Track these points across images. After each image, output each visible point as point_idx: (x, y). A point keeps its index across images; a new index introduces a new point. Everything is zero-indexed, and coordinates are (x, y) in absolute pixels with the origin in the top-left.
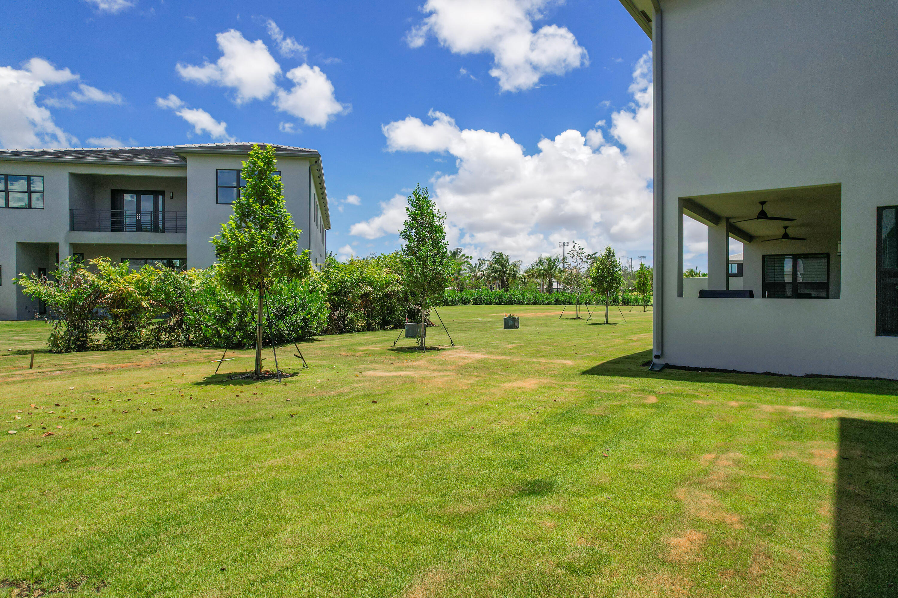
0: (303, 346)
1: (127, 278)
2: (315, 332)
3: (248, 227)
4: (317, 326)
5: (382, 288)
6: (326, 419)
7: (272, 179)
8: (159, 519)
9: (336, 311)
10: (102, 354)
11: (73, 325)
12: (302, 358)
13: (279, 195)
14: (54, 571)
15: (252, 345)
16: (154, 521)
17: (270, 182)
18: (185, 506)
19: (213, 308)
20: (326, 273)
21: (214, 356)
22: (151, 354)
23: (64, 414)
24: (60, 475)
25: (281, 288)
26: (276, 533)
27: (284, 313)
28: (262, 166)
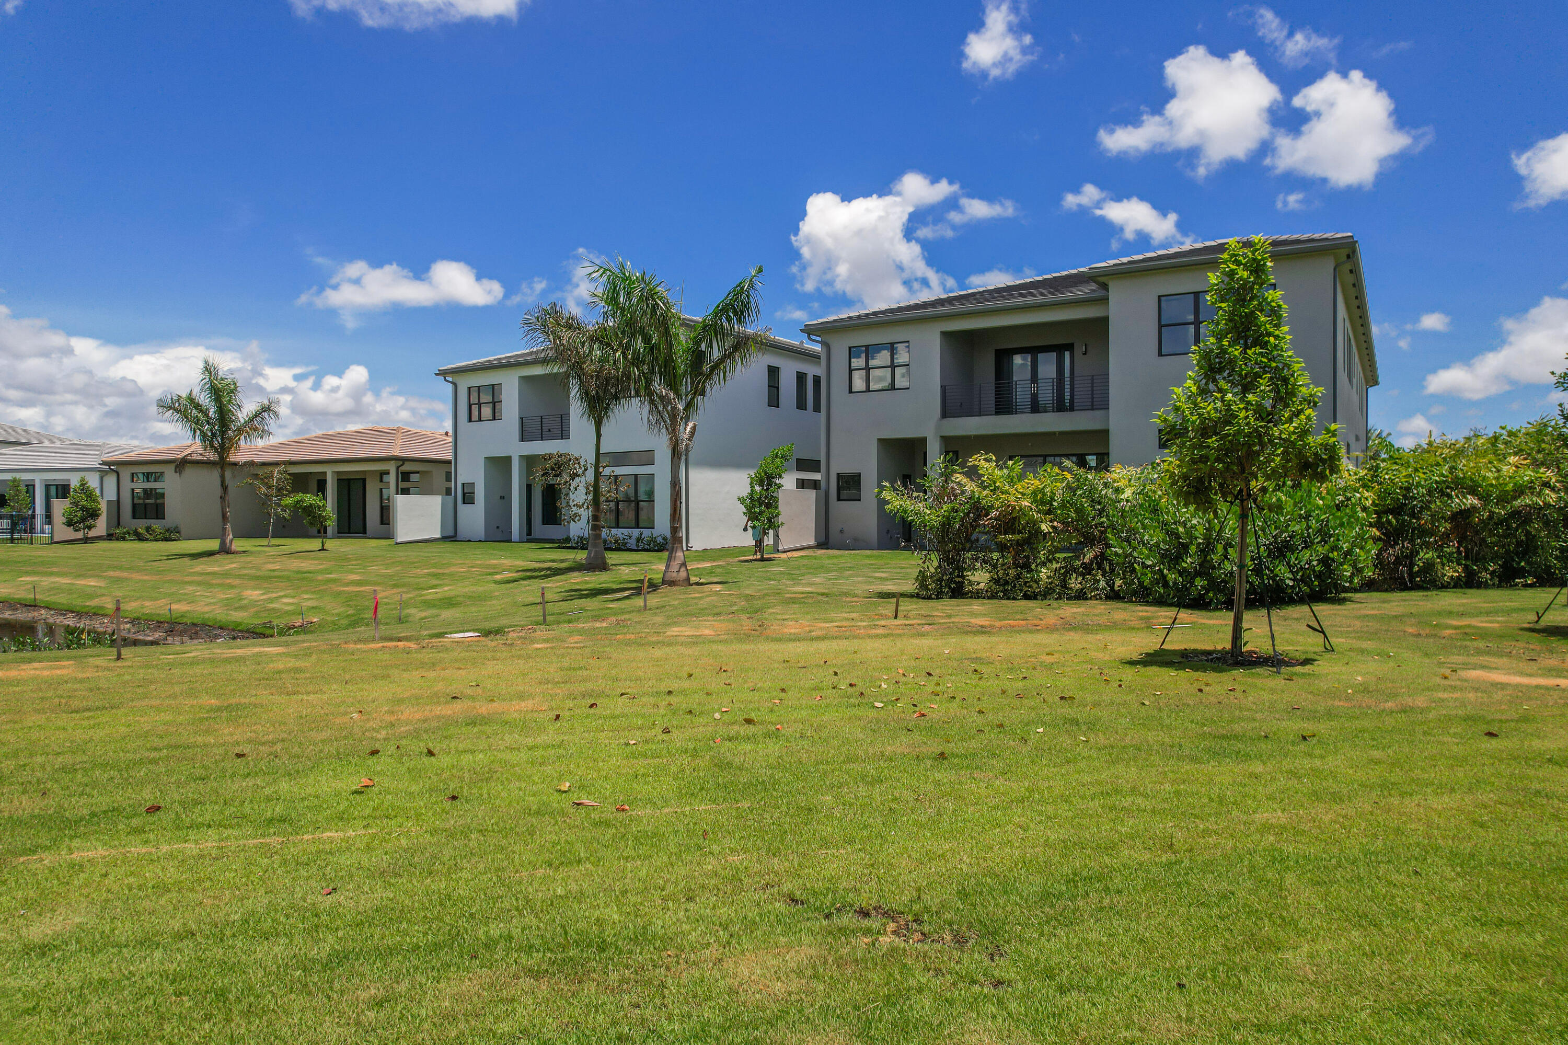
0: (1323, 610)
1: (1019, 486)
2: (1347, 585)
3: (1220, 390)
4: (1353, 574)
5: (1503, 499)
6: (1376, 754)
7: (1265, 299)
8: (1075, 874)
9: (1393, 547)
10: (983, 604)
11: (946, 558)
12: (1323, 632)
13: (1277, 326)
14: (936, 912)
15: (1223, 603)
16: (1067, 875)
17: (1260, 304)
18: (1116, 863)
19: (1154, 537)
20: (1370, 470)
21: (1158, 617)
22: (1054, 609)
23: (938, 688)
24: (938, 776)
25: (1279, 500)
26: (1279, 949)
27: (1285, 547)
28: (1245, 277)
